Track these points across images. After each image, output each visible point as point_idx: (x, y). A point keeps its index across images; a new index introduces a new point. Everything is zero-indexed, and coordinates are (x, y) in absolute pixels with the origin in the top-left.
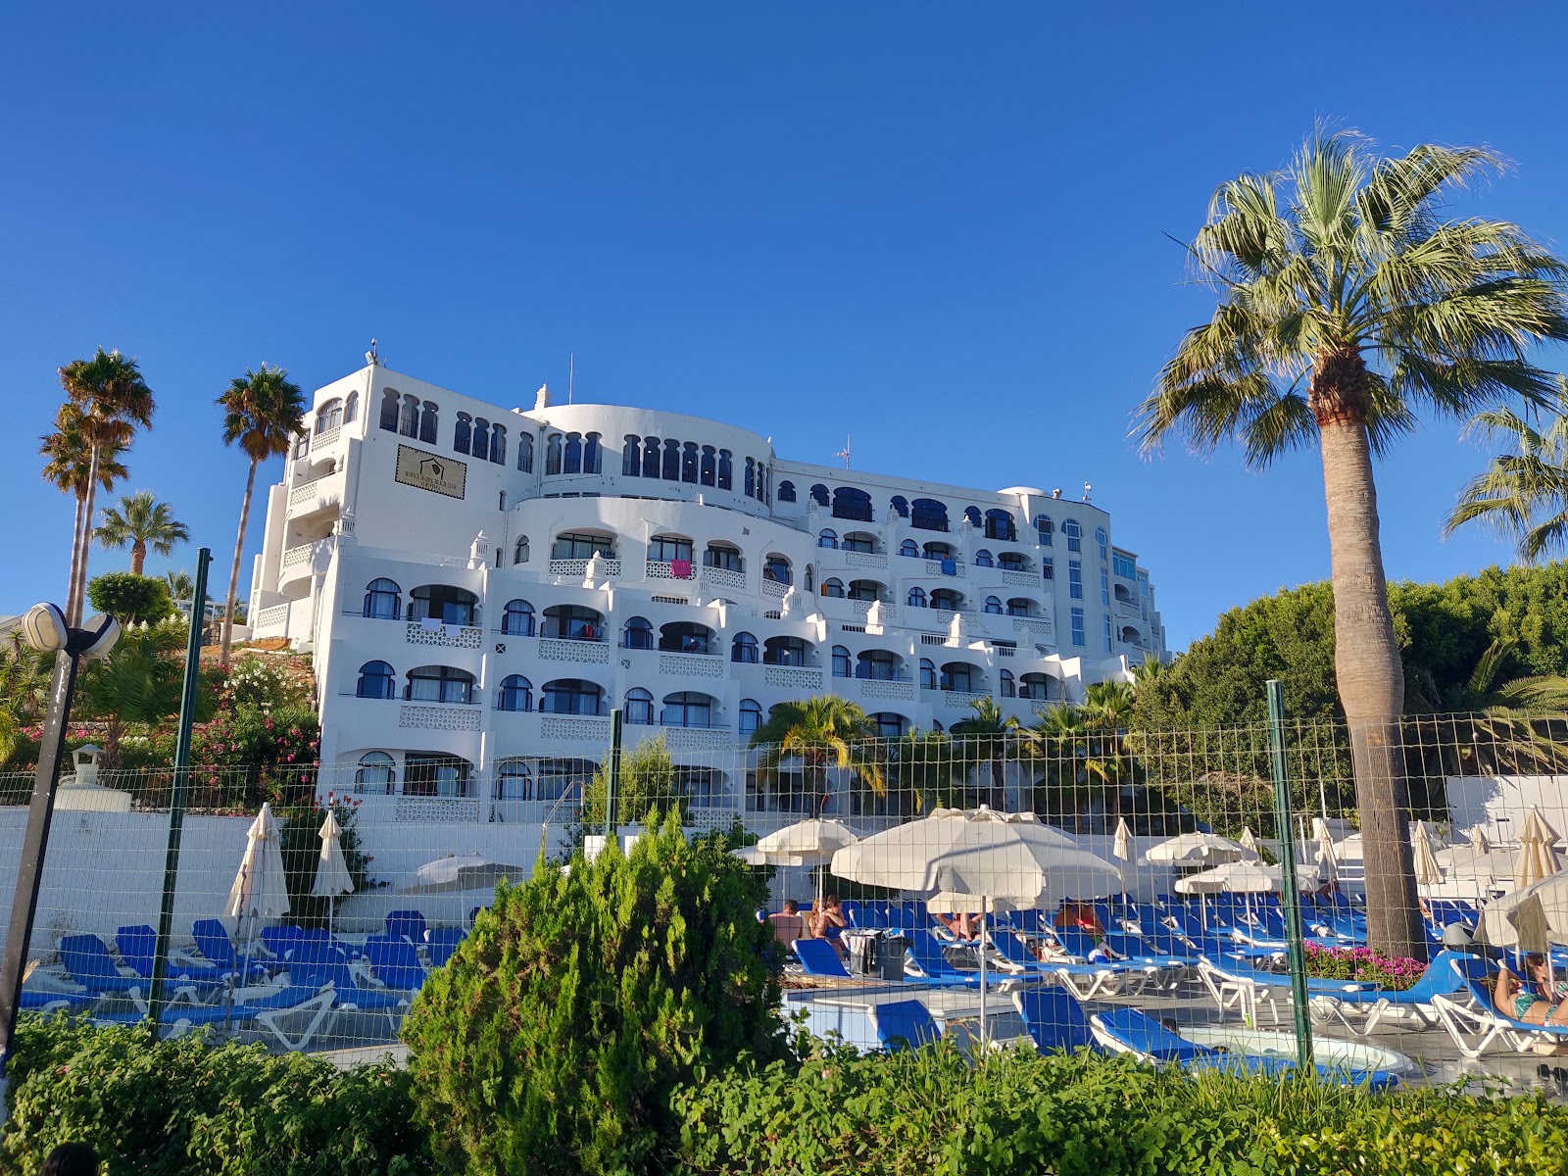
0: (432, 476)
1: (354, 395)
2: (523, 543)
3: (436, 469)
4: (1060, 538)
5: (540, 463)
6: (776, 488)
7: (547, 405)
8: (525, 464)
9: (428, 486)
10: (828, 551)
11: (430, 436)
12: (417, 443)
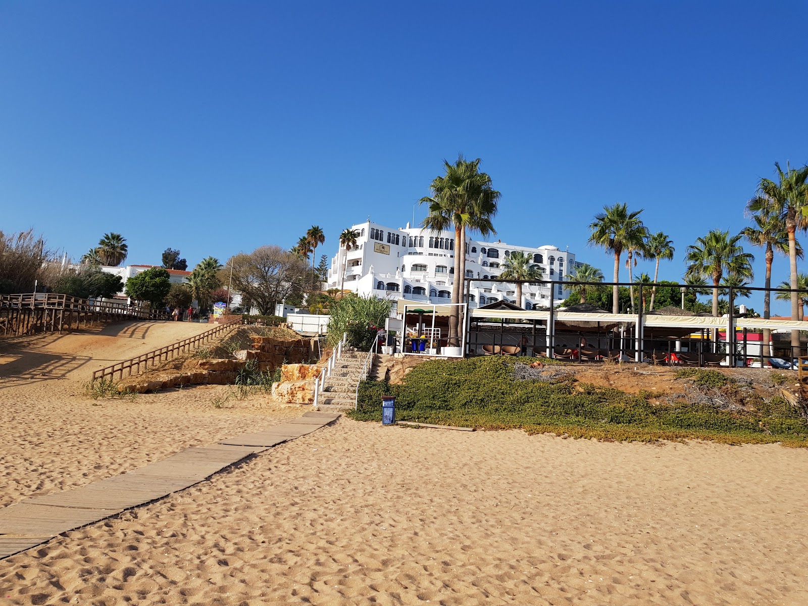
0: (382, 250)
1: (363, 230)
2: (404, 266)
3: (383, 248)
4: (556, 263)
5: (407, 244)
6: (471, 249)
7: (410, 228)
8: (404, 245)
9: (381, 252)
10: (485, 268)
11: (381, 240)
12: (378, 241)
